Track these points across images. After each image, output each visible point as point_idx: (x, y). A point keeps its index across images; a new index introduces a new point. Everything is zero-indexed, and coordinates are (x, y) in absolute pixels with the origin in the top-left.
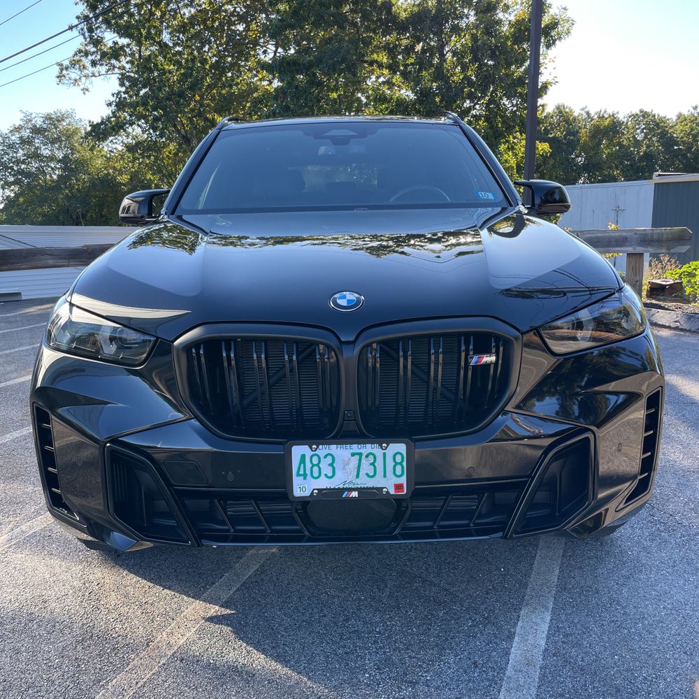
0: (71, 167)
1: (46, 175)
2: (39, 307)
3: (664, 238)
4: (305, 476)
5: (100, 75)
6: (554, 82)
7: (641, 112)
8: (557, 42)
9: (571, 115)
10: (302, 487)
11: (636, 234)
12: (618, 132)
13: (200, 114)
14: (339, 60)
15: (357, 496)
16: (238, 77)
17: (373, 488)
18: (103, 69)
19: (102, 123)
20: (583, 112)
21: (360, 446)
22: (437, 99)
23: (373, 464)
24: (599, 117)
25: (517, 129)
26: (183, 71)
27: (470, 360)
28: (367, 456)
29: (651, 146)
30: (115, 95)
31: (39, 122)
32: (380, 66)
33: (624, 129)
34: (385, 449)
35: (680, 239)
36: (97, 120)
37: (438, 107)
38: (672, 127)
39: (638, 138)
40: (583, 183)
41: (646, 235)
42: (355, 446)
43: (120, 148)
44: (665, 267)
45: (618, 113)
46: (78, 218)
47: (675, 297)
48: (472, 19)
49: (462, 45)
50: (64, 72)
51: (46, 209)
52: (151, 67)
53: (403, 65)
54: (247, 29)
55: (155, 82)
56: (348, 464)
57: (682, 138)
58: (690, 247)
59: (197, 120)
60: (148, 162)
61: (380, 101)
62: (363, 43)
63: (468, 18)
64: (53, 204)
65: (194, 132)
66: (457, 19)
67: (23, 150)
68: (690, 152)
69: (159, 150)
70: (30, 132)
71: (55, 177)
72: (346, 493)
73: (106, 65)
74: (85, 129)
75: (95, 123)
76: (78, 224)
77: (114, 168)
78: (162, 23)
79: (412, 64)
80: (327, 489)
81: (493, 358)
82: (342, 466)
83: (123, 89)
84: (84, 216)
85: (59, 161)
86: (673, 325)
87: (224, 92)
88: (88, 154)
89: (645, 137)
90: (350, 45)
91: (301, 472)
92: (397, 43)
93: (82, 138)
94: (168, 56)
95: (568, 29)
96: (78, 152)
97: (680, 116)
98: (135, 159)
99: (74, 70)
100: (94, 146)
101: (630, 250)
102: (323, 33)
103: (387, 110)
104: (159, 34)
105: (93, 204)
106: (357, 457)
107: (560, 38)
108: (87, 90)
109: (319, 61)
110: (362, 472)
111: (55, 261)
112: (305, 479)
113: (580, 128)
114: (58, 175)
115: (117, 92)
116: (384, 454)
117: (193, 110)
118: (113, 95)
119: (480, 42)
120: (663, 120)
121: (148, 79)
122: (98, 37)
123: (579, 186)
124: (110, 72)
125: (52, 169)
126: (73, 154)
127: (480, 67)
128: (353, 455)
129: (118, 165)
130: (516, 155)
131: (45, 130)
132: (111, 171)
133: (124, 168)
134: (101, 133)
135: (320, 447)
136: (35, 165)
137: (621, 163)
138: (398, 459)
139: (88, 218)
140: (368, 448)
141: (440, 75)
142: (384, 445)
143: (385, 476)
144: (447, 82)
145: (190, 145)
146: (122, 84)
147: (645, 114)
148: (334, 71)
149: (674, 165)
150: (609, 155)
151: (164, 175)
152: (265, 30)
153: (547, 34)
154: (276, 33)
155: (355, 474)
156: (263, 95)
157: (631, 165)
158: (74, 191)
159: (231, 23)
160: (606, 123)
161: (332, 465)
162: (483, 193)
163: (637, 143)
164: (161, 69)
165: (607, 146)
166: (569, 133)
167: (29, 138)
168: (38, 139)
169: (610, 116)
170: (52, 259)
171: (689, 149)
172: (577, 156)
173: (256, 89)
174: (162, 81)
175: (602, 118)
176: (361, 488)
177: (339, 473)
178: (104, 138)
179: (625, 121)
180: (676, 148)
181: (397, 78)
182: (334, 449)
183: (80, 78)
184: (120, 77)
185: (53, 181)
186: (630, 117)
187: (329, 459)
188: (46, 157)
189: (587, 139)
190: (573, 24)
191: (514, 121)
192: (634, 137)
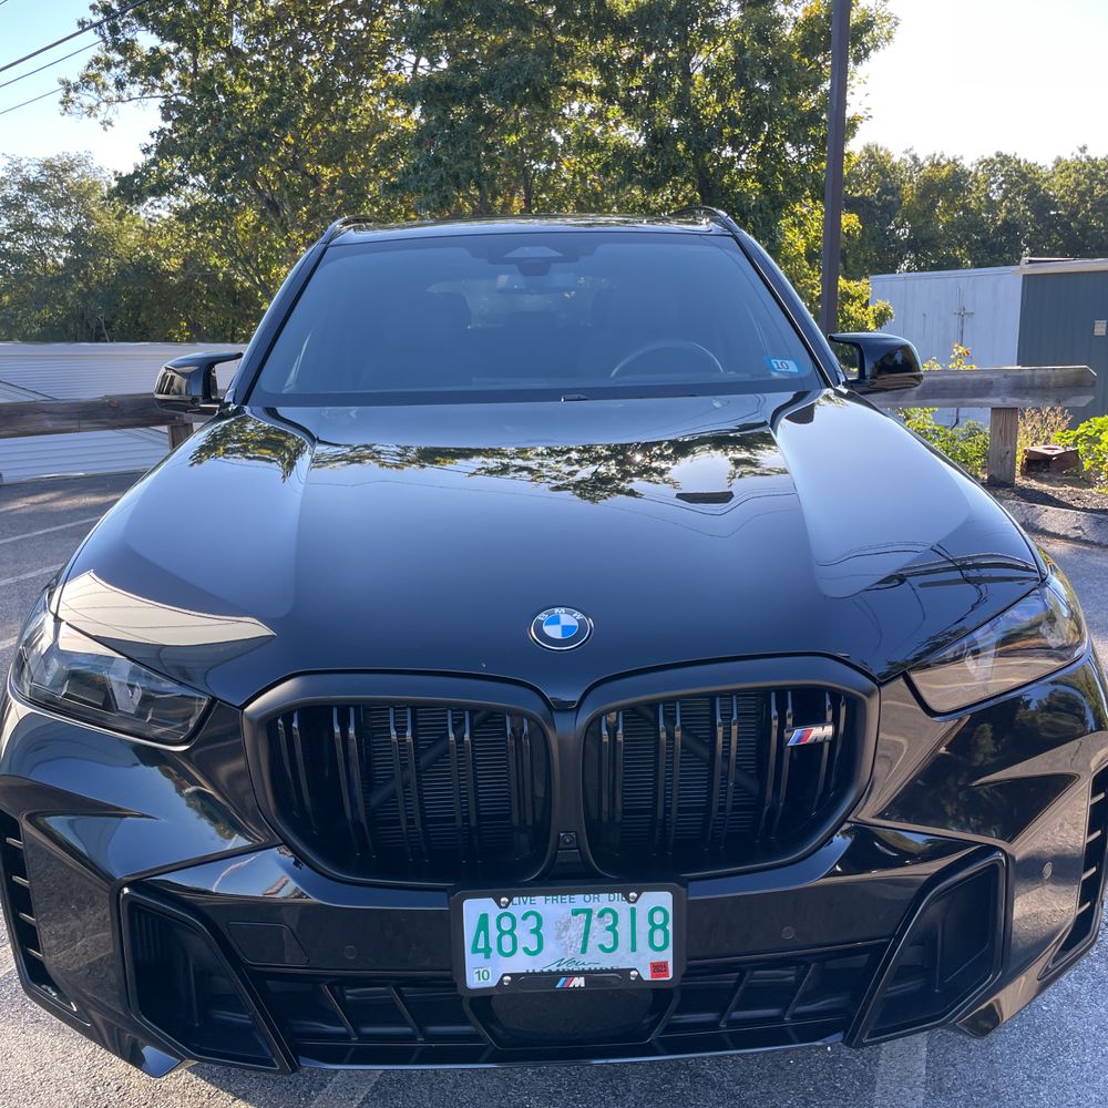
0: (86, 246)
1: (46, 258)
2: (31, 500)
3: (1051, 384)
4: (487, 952)
5: (130, 100)
6: (866, 116)
7: (998, 156)
8: (872, 53)
9: (889, 162)
10: (481, 973)
11: (1005, 376)
12: (962, 188)
13: (295, 166)
14: (522, 83)
15: (583, 985)
16: (356, 105)
17: (612, 971)
18: (135, 90)
19: (137, 174)
20: (907, 157)
21: (587, 896)
22: (680, 146)
23: (612, 928)
24: (932, 165)
25: (807, 192)
26: (265, 96)
27: (787, 735)
28: (601, 915)
29: (1013, 211)
30: (156, 135)
31: (33, 173)
32: (588, 90)
33: (971, 184)
34: (635, 902)
35: (1077, 385)
36: (128, 170)
37: (681, 158)
38: (1046, 179)
39: (994, 198)
40: (908, 270)
41: (1021, 378)
42: (579, 898)
43: (166, 214)
44: (1046, 418)
45: (961, 158)
46: (99, 328)
47: (1067, 474)
48: (735, 15)
49: (719, 59)
50: (72, 95)
51: (46, 313)
52: (213, 88)
53: (623, 90)
54: (370, 27)
55: (221, 114)
56: (566, 928)
57: (1063, 197)
58: (1092, 398)
59: (290, 176)
60: (211, 237)
61: (587, 148)
62: (560, 55)
63: (728, 14)
64: (58, 306)
65: (286, 194)
66: (710, 15)
67: (8, 217)
68: (1075, 220)
69: (229, 219)
70: (19, 190)
71: (61, 261)
72: (563, 979)
73: (141, 83)
74: (109, 184)
75: (124, 175)
76: (98, 338)
77: (157, 247)
78: (230, 16)
79: (639, 88)
80: (527, 974)
81: (828, 730)
82: (555, 933)
83: (169, 125)
84: (109, 325)
85: (67, 236)
86: (1072, 534)
87: (333, 128)
88: (113, 225)
89: (1005, 197)
90: (538, 60)
91: (481, 945)
92: (614, 53)
93: (103, 199)
94: (242, 71)
95: (888, 32)
96: (98, 222)
97: (1058, 162)
98: (190, 232)
99: (87, 91)
100: (123, 212)
101: (997, 402)
102: (493, 37)
103: (598, 162)
104: (227, 36)
105: (123, 305)
106: (583, 917)
107: (876, 47)
108: (110, 124)
109: (488, 85)
110: (593, 943)
111: (56, 423)
112: (487, 957)
113: (903, 182)
114: (65, 260)
115: (158, 130)
116: (633, 910)
117: (282, 160)
118: (152, 134)
119: (748, 54)
120: (1032, 169)
121: (210, 108)
122: (127, 40)
123: (901, 275)
124: (147, 95)
125: (56, 248)
126: (89, 225)
127: (748, 95)
128: (576, 913)
129: (162, 244)
130: (806, 233)
131: (44, 186)
132: (151, 252)
133: (173, 247)
134: (134, 192)
135: (516, 900)
136: (27, 242)
137: (967, 237)
138: (659, 918)
139: (116, 327)
140: (603, 901)
141: (683, 107)
142: (633, 894)
143: (634, 949)
144: (696, 119)
145: (279, 215)
146: (166, 117)
147: (1004, 160)
148: (513, 101)
149: (1050, 240)
150: (948, 225)
151: (238, 259)
152: (398, 29)
153: (856, 40)
154: (419, 36)
155: (580, 946)
156: (397, 137)
157: (983, 241)
158: (92, 283)
159: (342, 19)
160: (944, 174)
161: (536, 931)
162: (779, 362)
163: (992, 206)
164: (231, 93)
165: (946, 211)
166: (886, 190)
167: (17, 200)
168: (32, 200)
169: (949, 162)
170: (50, 419)
171: (1073, 215)
172: (898, 228)
173: (386, 128)
174: (231, 113)
175: (936, 165)
176: (590, 971)
177: (550, 946)
178: (141, 200)
179: (973, 171)
180: (1052, 213)
181: (615, 111)
182: (540, 903)
183: (98, 105)
184: (163, 105)
185: (57, 268)
186: (981, 163)
187: (532, 922)
188: (45, 229)
189: (914, 199)
190: (897, 24)
191: (803, 180)
192: (987, 196)
